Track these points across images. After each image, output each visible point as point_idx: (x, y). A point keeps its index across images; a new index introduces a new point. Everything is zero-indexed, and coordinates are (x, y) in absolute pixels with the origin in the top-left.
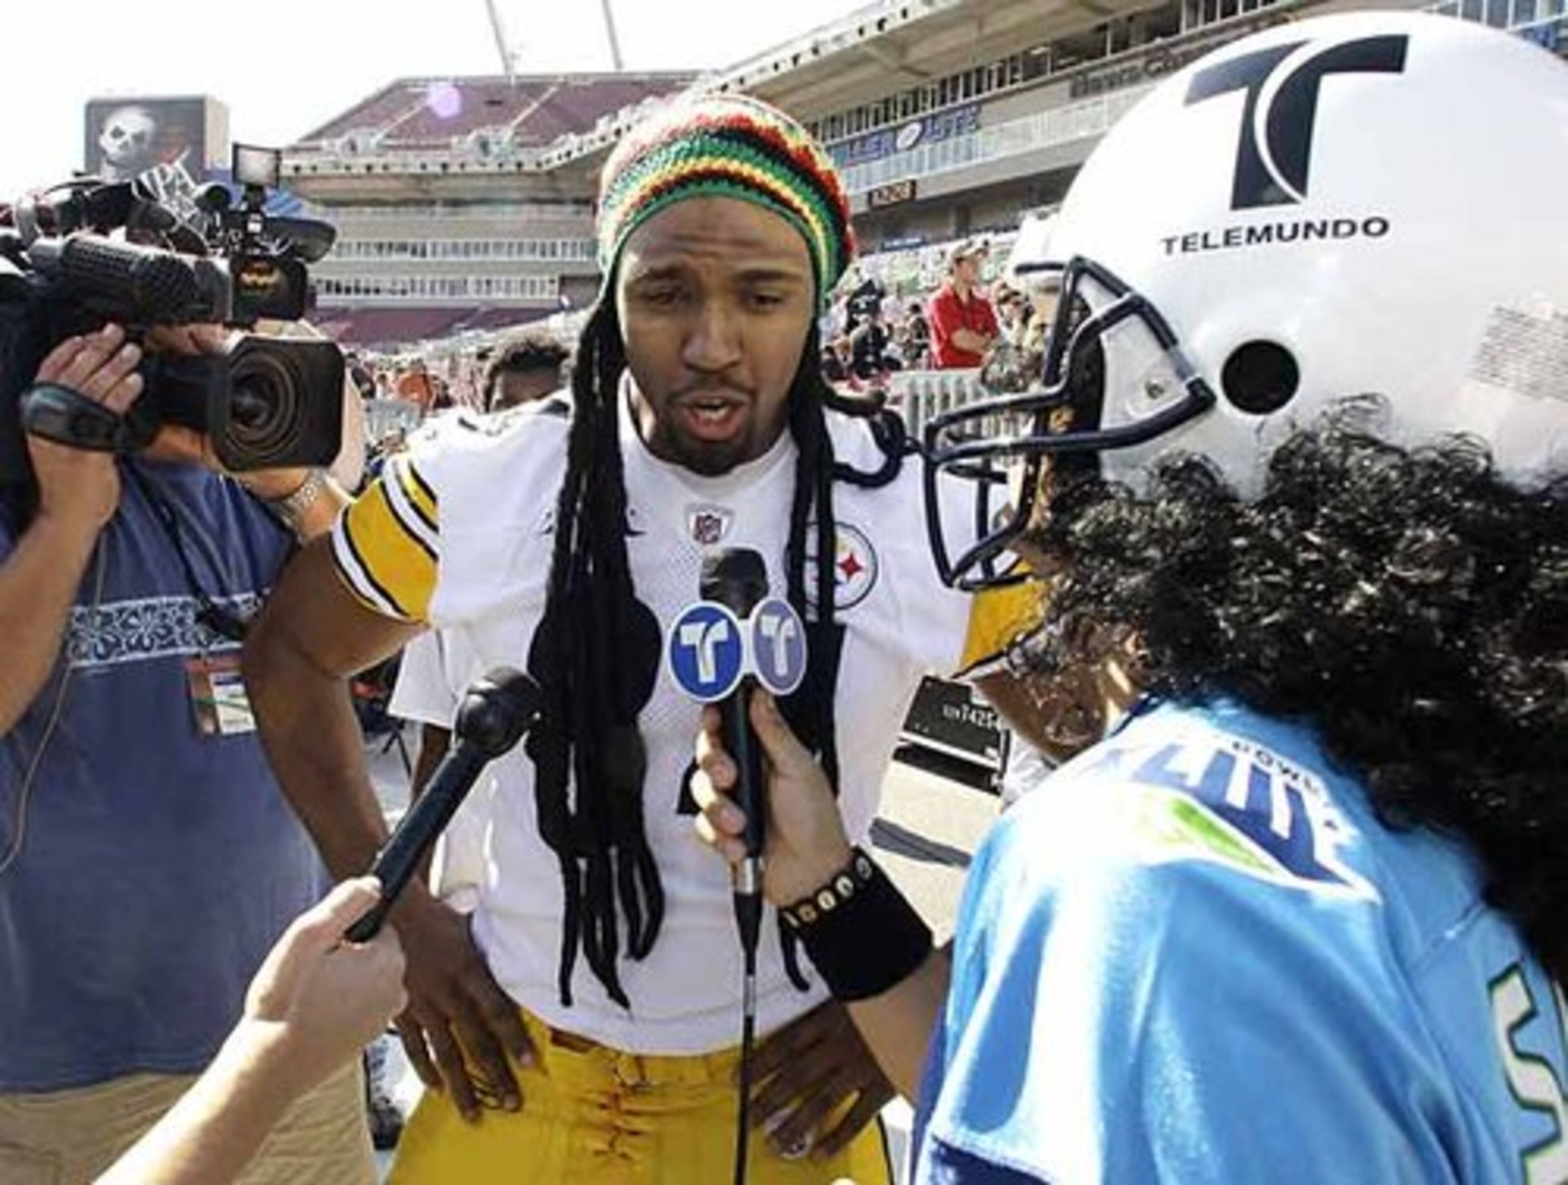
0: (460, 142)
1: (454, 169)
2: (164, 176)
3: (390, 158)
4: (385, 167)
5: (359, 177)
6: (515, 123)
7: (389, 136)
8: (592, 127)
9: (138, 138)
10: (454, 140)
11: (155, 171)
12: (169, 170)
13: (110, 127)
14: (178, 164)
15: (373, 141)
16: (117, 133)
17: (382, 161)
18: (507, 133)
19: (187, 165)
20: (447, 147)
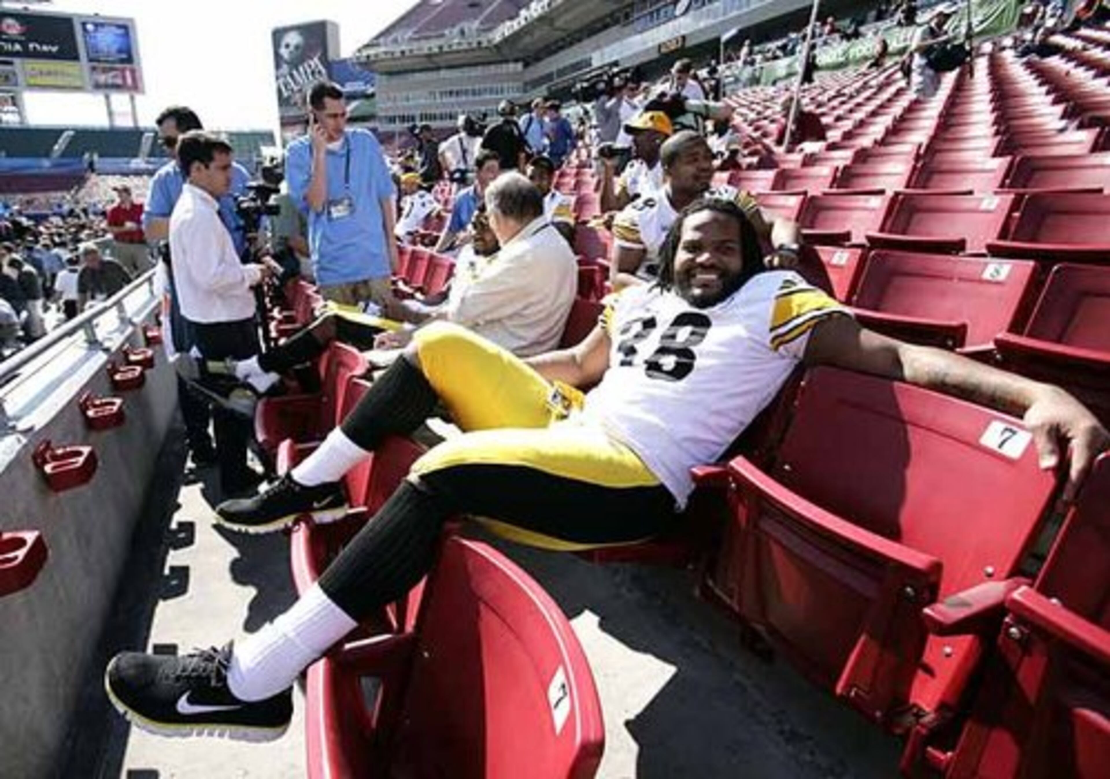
0: (451, 32)
1: (446, 49)
2: (310, 66)
3: (415, 45)
4: (411, 51)
5: (399, 59)
6: (481, 18)
7: (416, 33)
8: (517, 15)
9: (297, 47)
10: (447, 32)
11: (306, 65)
12: (312, 63)
13: (283, 44)
14: (316, 60)
15: (406, 37)
16: (287, 46)
17: (409, 47)
18: (476, 24)
19: (320, 59)
20: (442, 36)
